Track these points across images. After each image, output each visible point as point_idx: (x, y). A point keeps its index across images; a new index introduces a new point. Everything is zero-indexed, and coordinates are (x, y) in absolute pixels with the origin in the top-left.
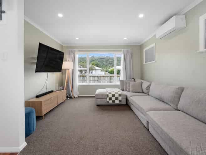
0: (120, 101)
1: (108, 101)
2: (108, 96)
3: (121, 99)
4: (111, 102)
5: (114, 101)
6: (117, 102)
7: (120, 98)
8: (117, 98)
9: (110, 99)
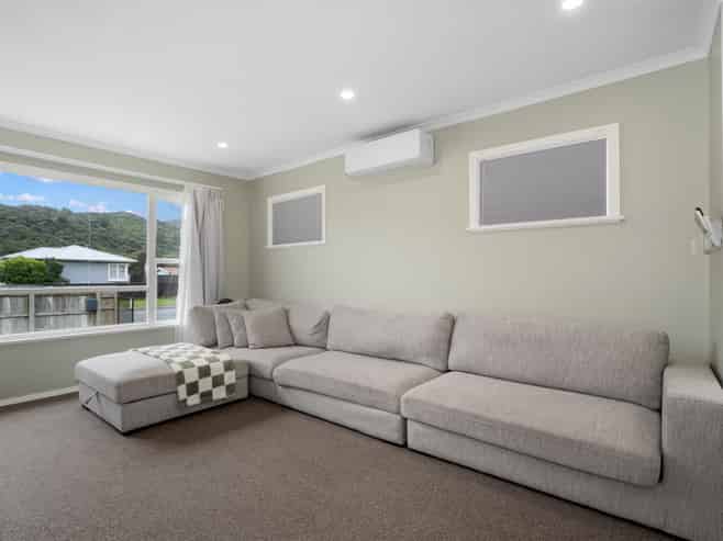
0: (230, 389)
1: (185, 401)
2: (180, 378)
3: (233, 380)
4: (194, 400)
5: (207, 395)
6: (220, 394)
7: (230, 377)
8: (218, 381)
9: (192, 389)
